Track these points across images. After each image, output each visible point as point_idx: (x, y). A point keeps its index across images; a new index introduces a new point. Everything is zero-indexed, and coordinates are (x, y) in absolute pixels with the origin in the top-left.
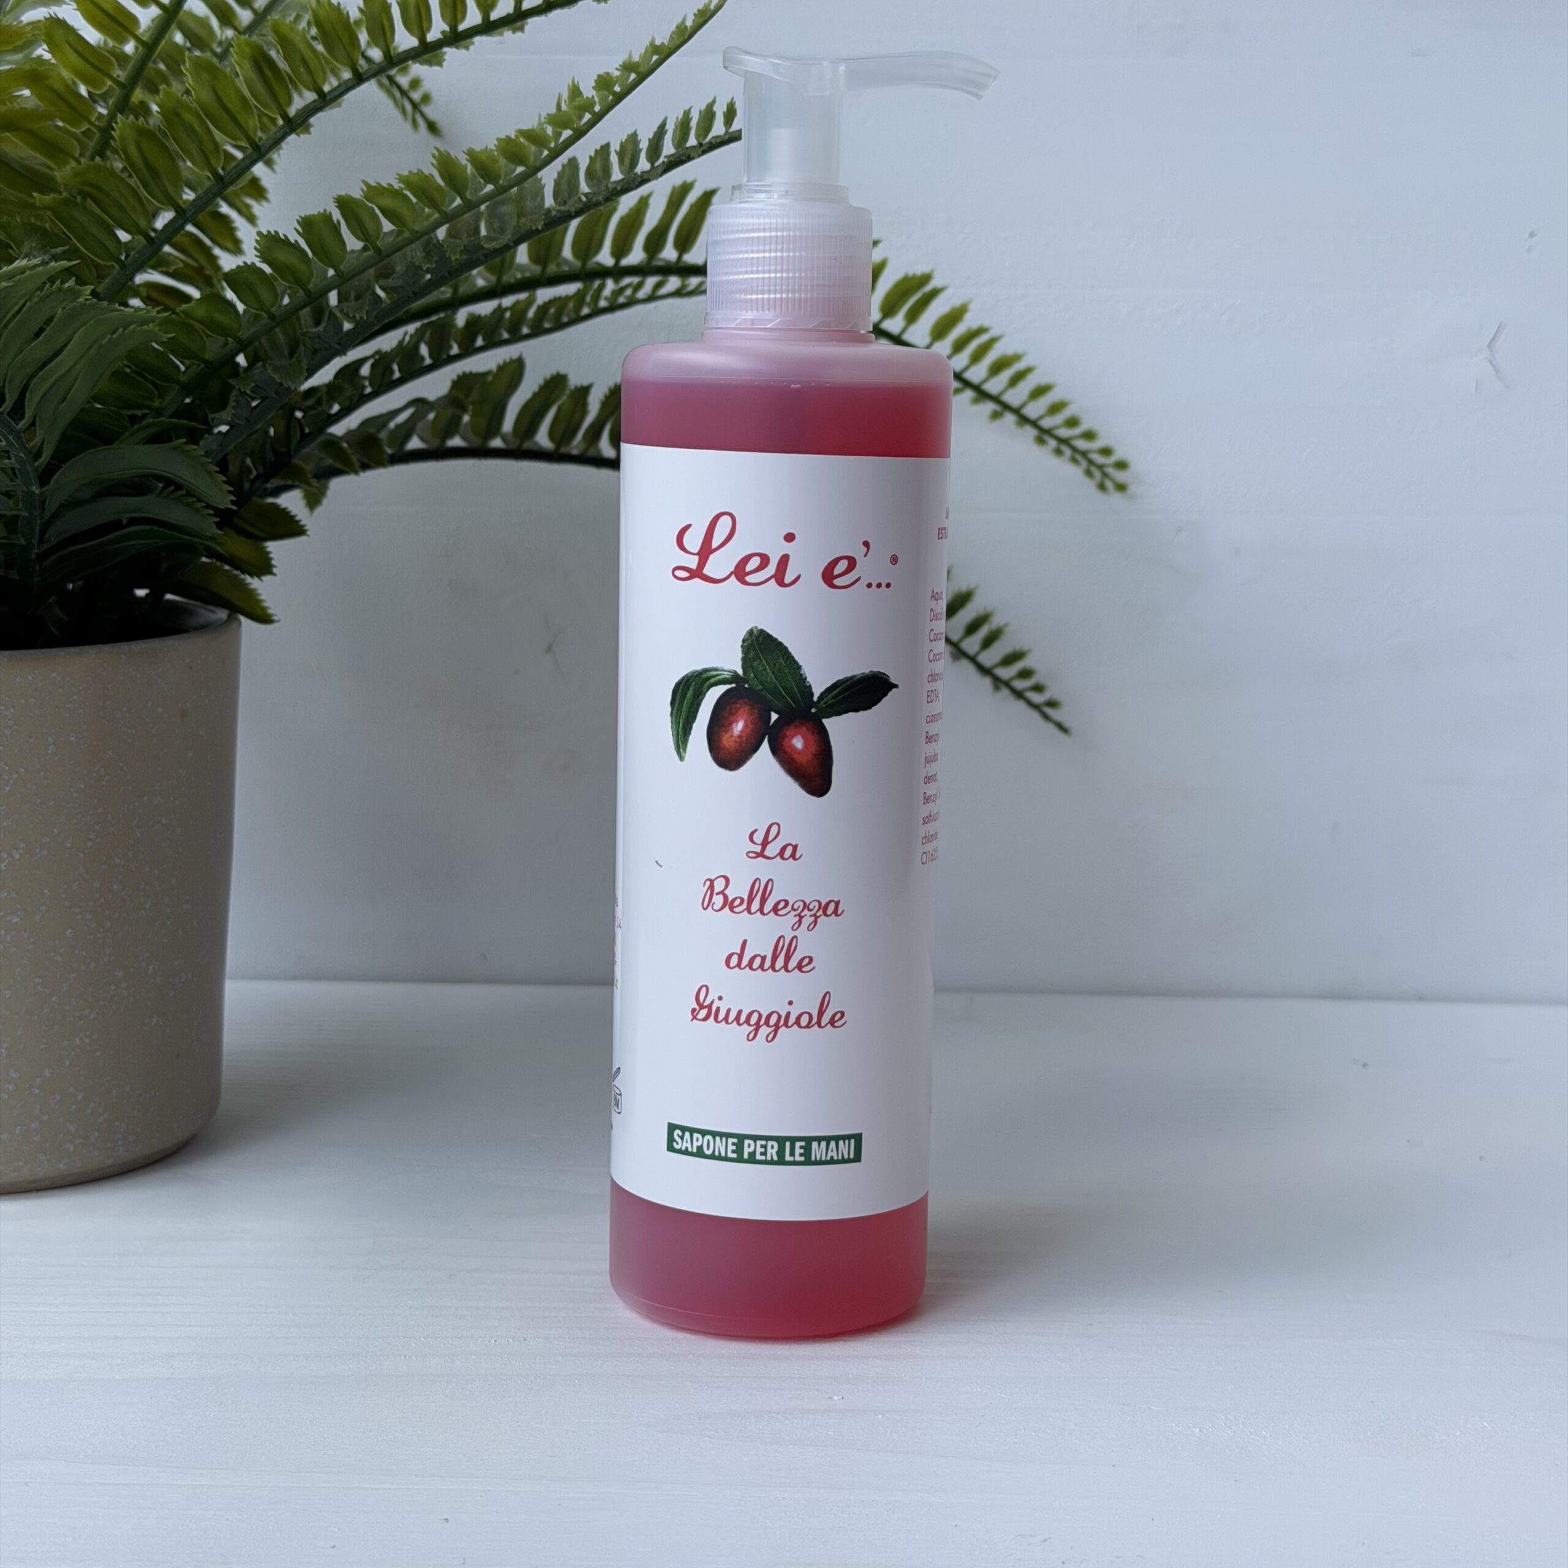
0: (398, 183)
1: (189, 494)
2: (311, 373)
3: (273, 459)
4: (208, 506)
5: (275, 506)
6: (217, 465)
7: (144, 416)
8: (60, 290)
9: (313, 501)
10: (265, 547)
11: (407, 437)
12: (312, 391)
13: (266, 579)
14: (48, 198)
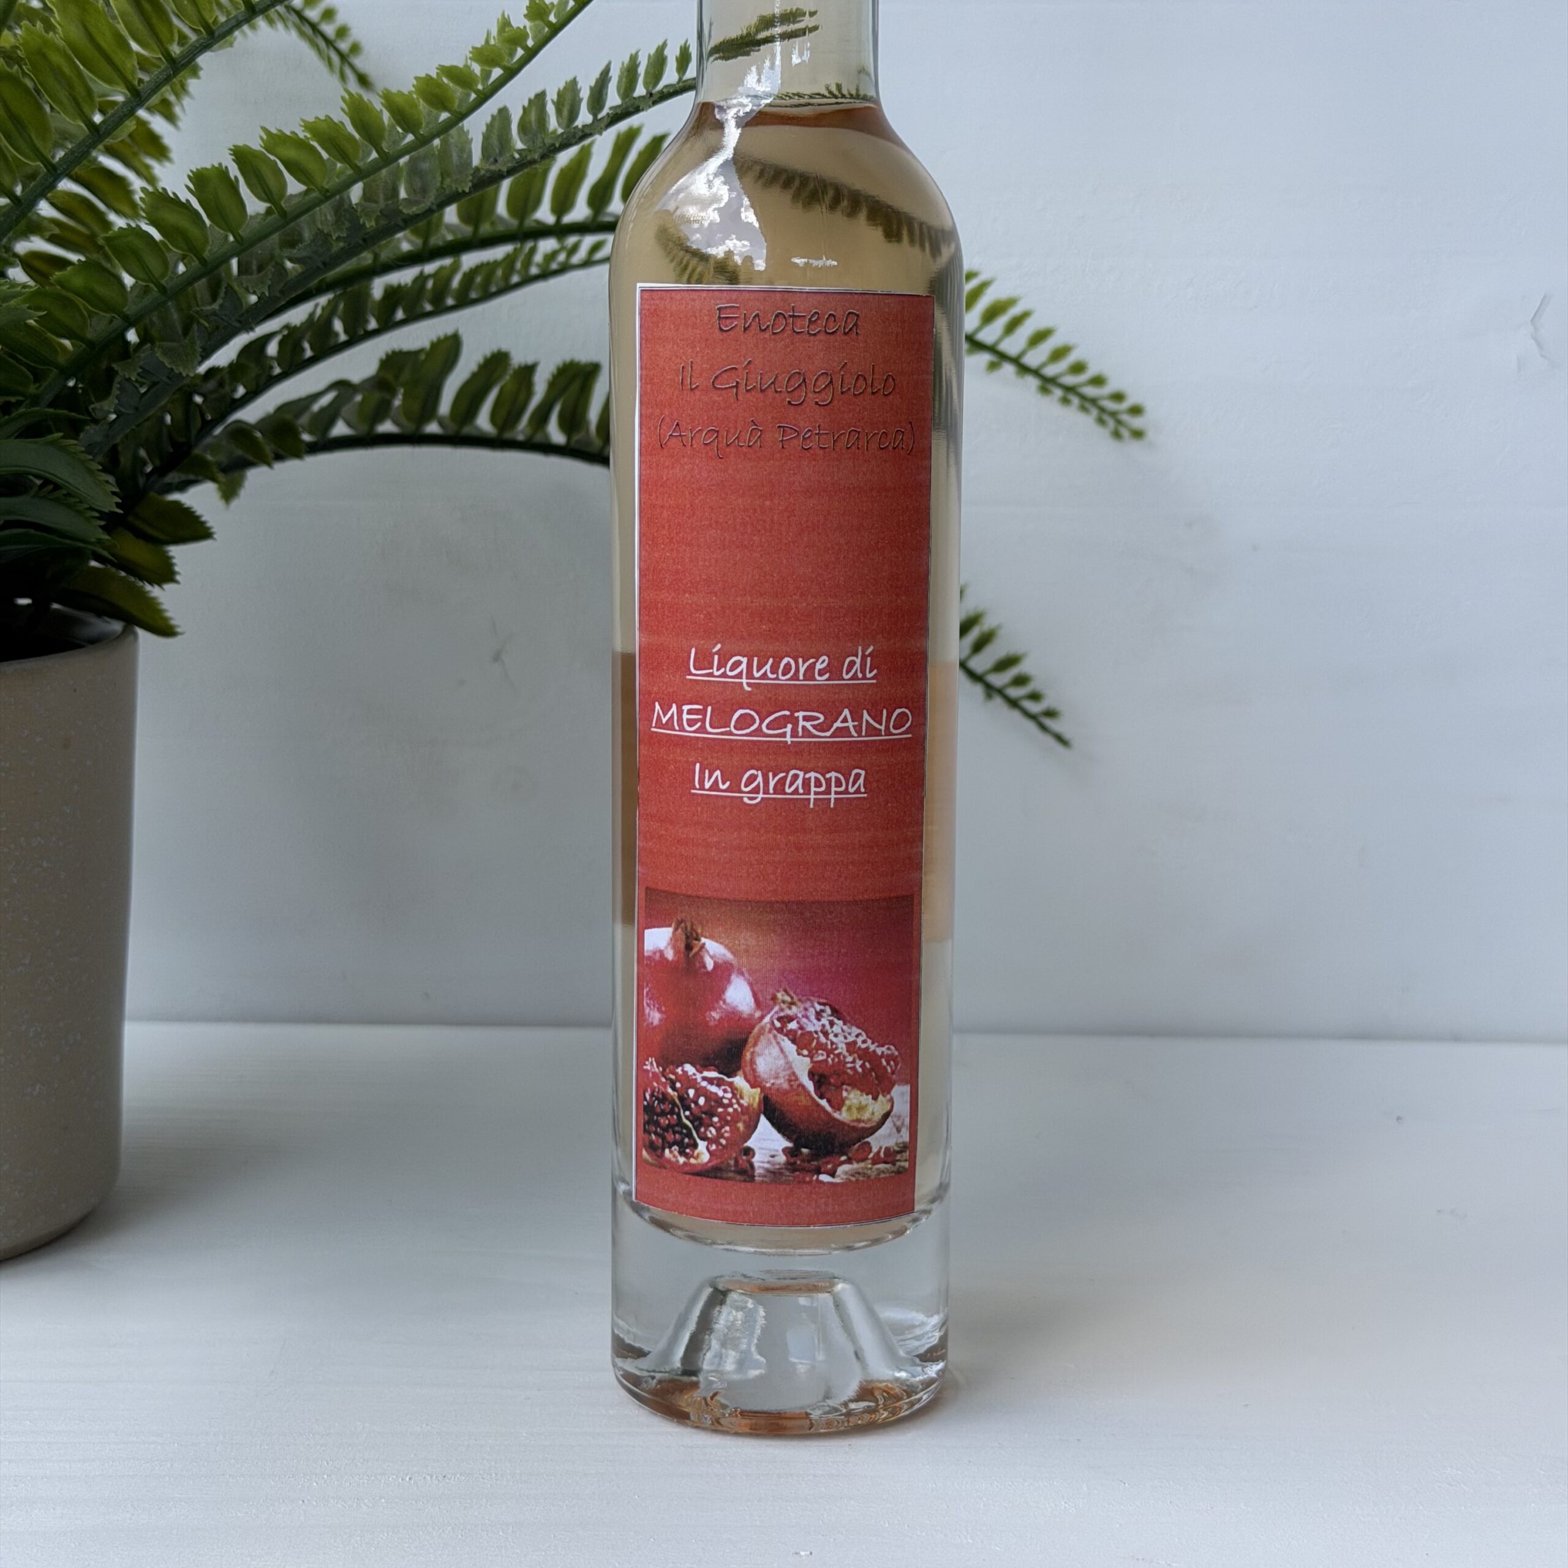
0: (303, 131)
1: (70, 495)
3: (171, 450)
6: (101, 462)
7: (19, 404)
9: (228, 494)
10: (167, 552)
11: (330, 423)
12: (212, 372)
13: (168, 587)
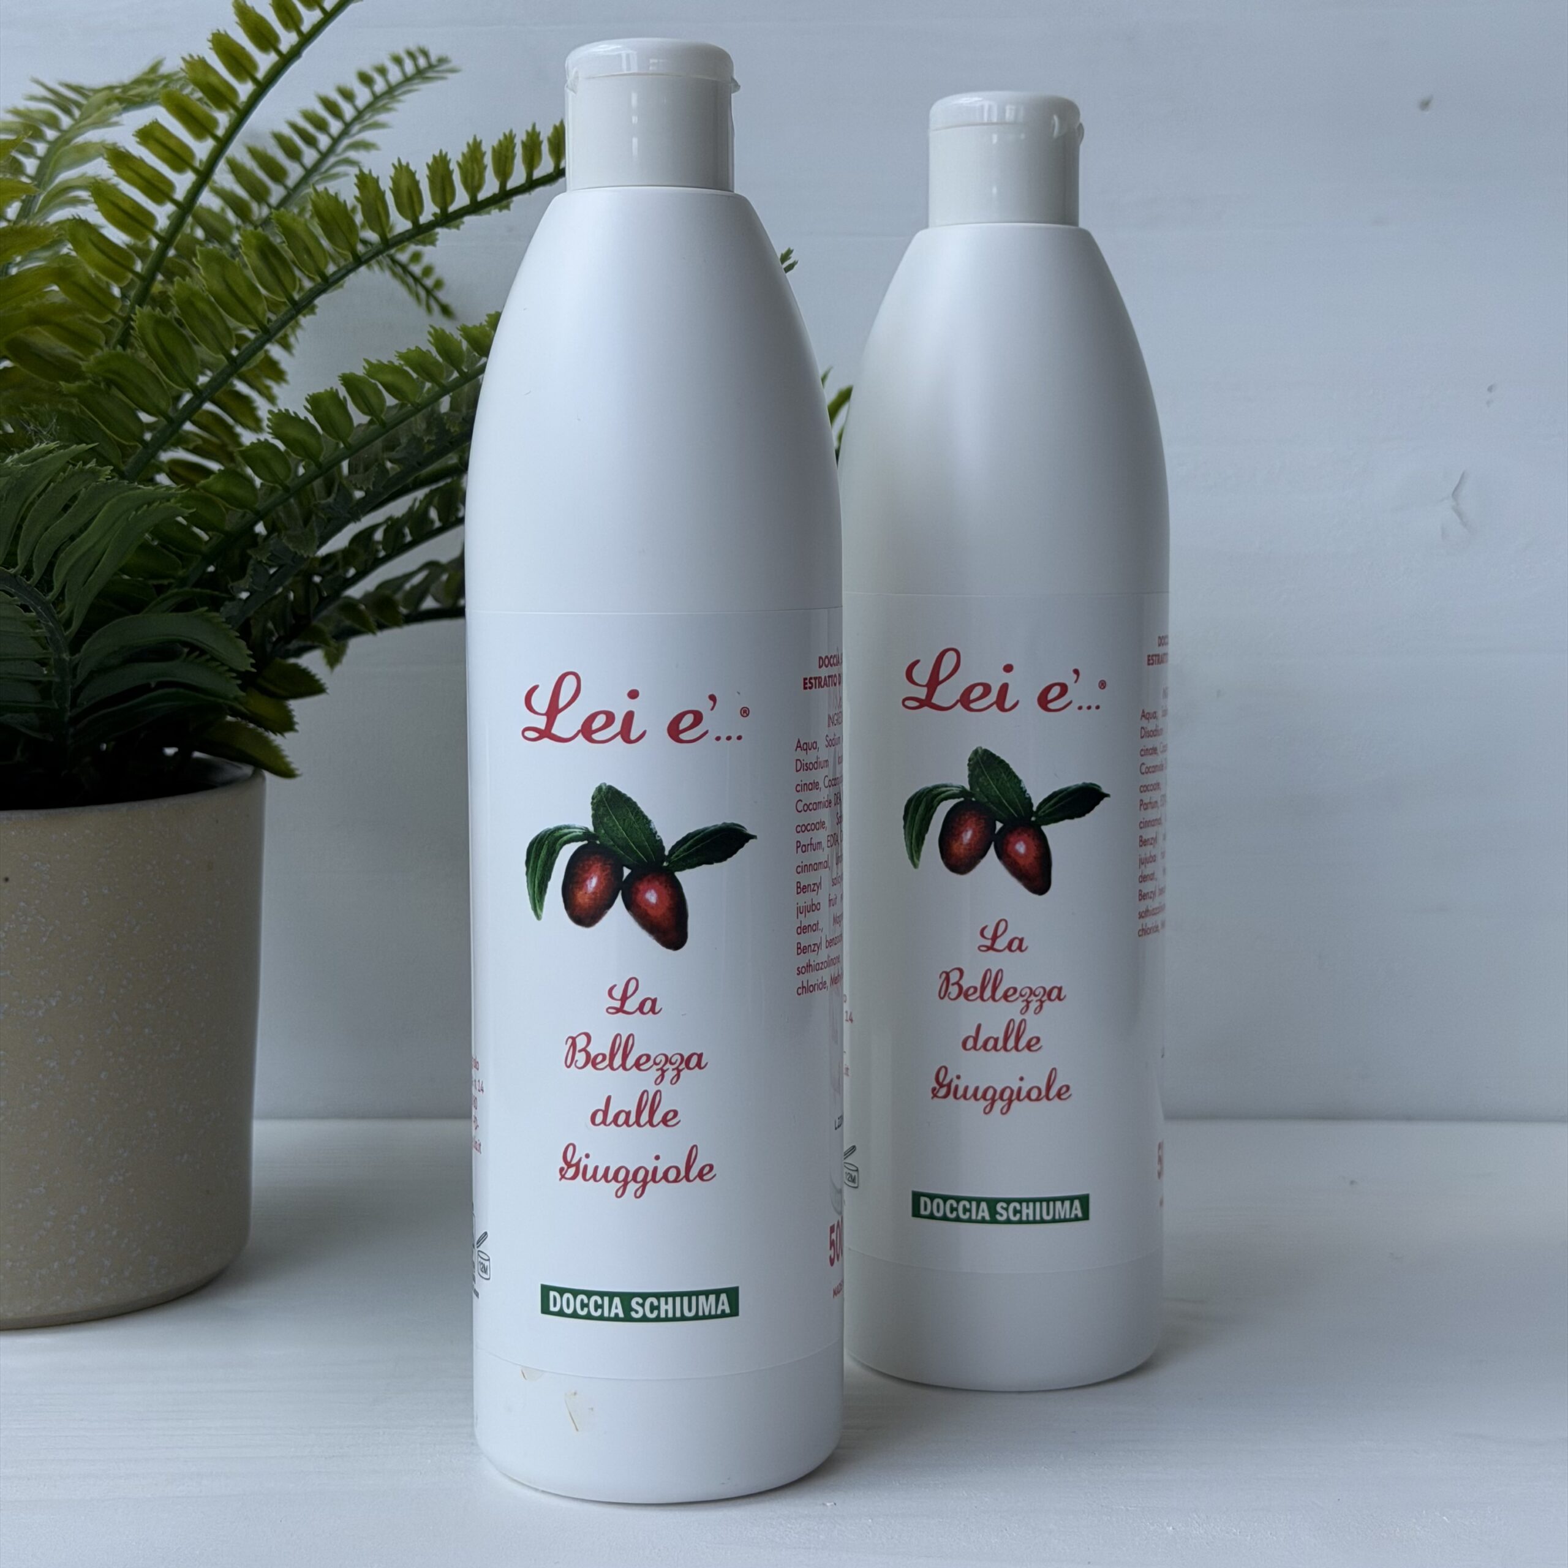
0: (398, 360)
1: (213, 659)
2: (324, 541)
3: (294, 622)
4: (231, 670)
5: (296, 667)
6: (237, 631)
7: (169, 586)
8: (82, 471)
9: (333, 660)
10: (287, 705)
11: (421, 598)
12: (328, 556)
13: (289, 735)
14: (74, 386)
